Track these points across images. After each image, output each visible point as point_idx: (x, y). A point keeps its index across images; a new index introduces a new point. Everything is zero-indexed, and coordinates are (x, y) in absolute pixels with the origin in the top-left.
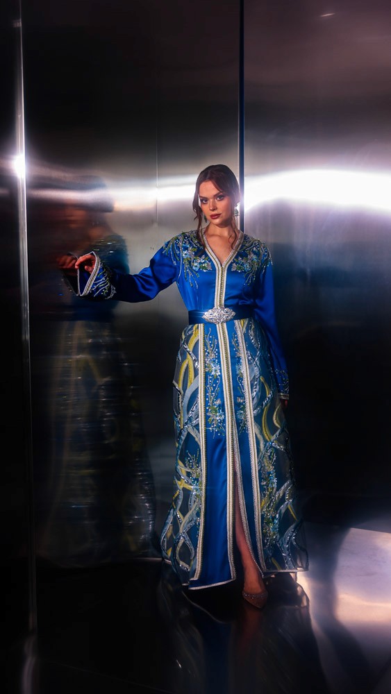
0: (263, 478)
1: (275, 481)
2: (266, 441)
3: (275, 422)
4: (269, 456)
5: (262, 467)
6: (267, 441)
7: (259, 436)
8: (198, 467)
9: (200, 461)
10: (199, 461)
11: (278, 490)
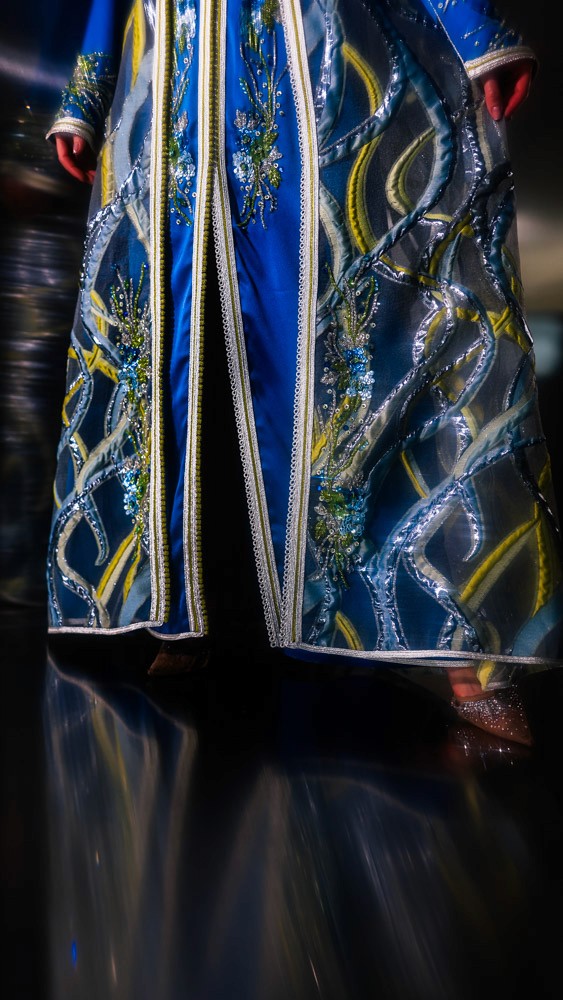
0: (328, 364)
1: (367, 378)
2: (351, 251)
3: (391, 194)
4: (359, 299)
5: (329, 329)
6: (358, 253)
7: (332, 230)
8: (139, 316)
9: (147, 299)
10: (142, 302)
11: (374, 406)
